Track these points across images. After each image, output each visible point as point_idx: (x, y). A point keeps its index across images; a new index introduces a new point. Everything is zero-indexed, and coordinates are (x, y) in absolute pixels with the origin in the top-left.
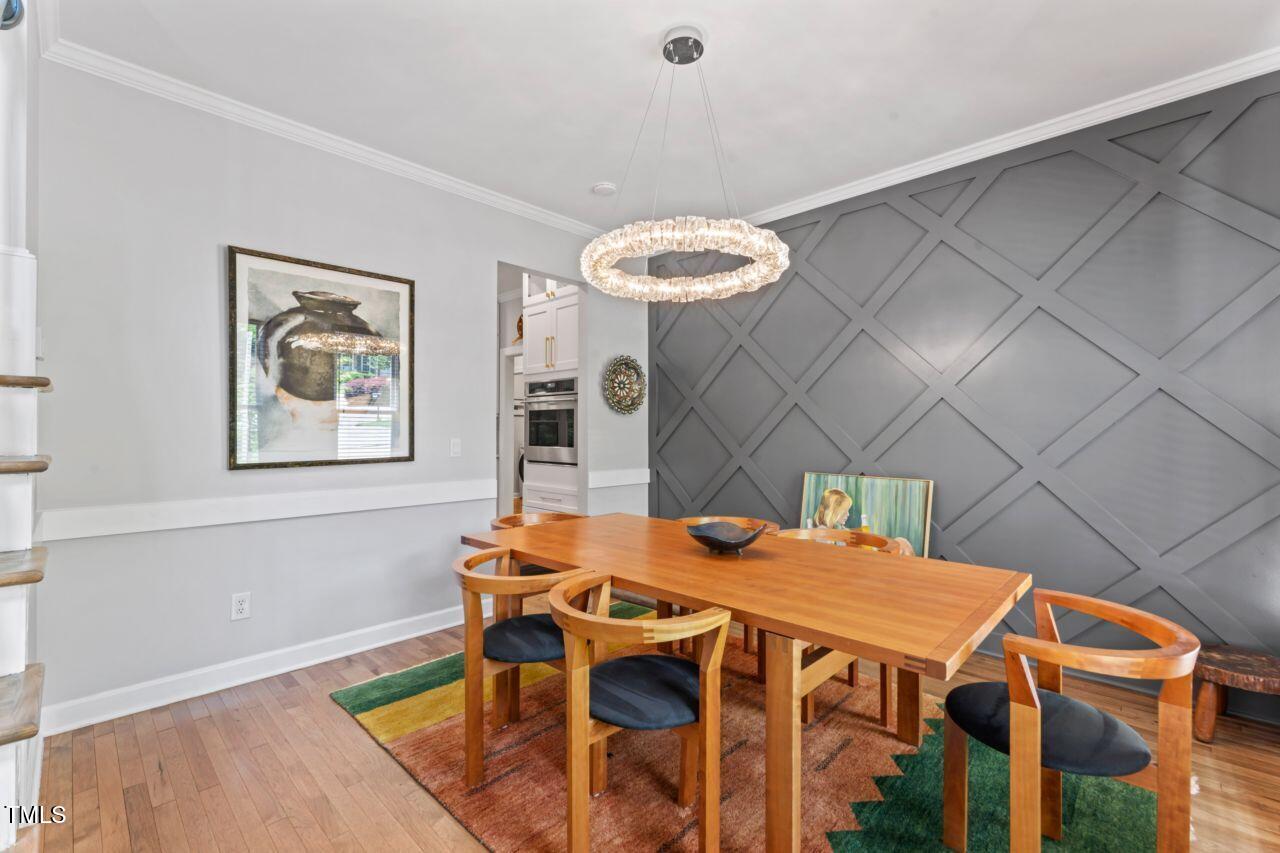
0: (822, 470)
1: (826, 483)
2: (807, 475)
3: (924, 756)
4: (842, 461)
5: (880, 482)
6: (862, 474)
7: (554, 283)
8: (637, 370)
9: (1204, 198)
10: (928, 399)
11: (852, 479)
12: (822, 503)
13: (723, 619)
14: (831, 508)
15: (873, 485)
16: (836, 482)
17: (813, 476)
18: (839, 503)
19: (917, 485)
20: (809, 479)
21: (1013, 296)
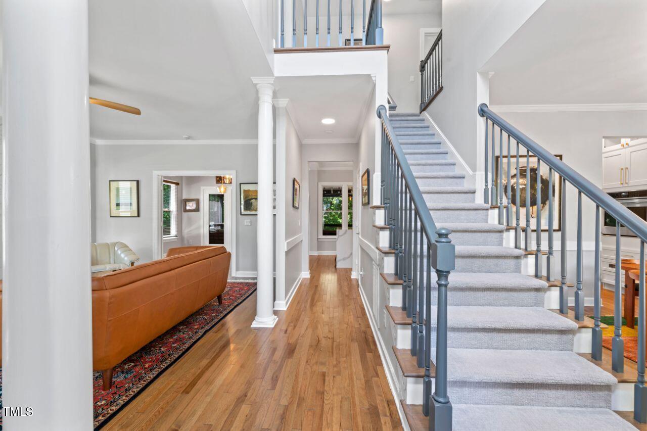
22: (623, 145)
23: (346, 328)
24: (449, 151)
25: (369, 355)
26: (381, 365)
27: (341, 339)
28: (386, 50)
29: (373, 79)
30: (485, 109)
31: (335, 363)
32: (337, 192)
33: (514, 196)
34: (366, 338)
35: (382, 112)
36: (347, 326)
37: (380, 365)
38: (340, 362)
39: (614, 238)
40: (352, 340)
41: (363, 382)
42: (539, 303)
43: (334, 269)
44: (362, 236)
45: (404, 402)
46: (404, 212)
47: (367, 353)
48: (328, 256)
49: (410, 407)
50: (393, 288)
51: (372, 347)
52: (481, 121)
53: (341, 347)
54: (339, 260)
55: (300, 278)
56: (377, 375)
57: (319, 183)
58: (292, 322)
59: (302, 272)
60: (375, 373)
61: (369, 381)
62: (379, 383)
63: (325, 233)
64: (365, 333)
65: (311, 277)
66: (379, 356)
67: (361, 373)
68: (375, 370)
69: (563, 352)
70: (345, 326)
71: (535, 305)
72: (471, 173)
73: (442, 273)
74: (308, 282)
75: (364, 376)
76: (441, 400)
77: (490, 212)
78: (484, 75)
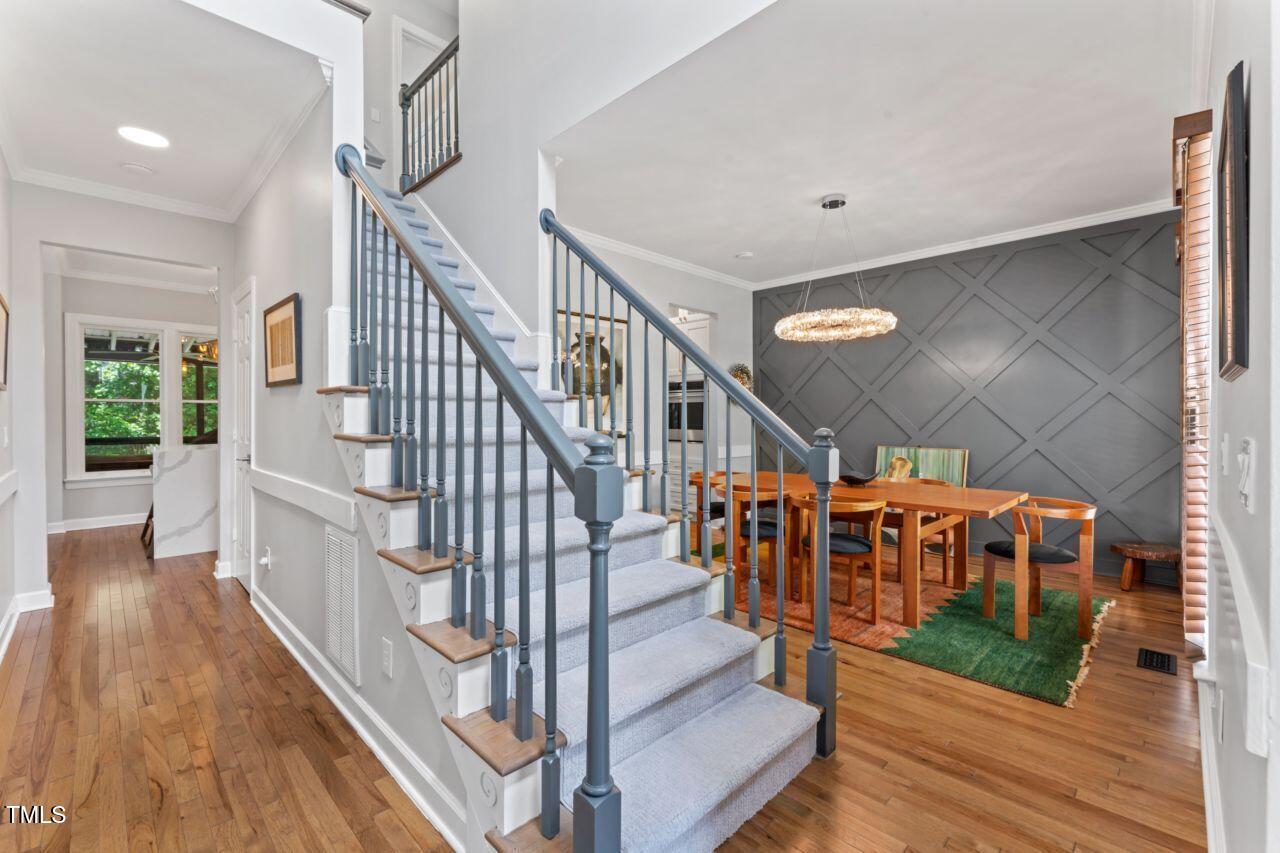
0: (890, 444)
1: (893, 453)
2: (879, 448)
3: (969, 594)
4: (905, 438)
5: (932, 452)
6: (919, 446)
7: (686, 312)
8: (747, 373)
9: (1134, 280)
10: (965, 397)
11: (912, 450)
12: (891, 466)
13: (883, 504)
14: (897, 470)
15: (927, 454)
16: (900, 452)
17: (884, 449)
18: (903, 466)
19: (957, 454)
20: (881, 451)
21: (1021, 333)
22: (680, 319)
23: (249, 717)
24: (477, 285)
25: (343, 764)
26: (384, 772)
27: (241, 755)
28: (361, 17)
29: (326, 72)
30: (551, 219)
31: (246, 831)
32: (134, 349)
33: (577, 381)
34: (318, 723)
35: (353, 161)
36: (247, 711)
37: (381, 776)
38: (261, 822)
39: (679, 445)
40: (280, 743)
41: (353, 838)
42: (655, 553)
43: (145, 565)
44: (260, 464)
45: (495, 838)
46: (404, 404)
47: (336, 762)
48: (106, 530)
49: (512, 838)
50: (426, 581)
51: (345, 739)
52: (544, 240)
53: (249, 776)
54: (164, 537)
55: (12, 616)
56: (384, 804)
57: (68, 316)
58: (19, 773)
59: (18, 596)
60: (376, 803)
61: (368, 829)
62: (396, 821)
63: (92, 466)
64: (310, 710)
65: (57, 603)
66: (371, 754)
67: (340, 819)
68: (374, 796)
69: (697, 620)
70: (243, 712)
71: (652, 558)
72: (527, 333)
73: (600, 528)
74: (48, 621)
75: (351, 824)
76: (602, 789)
77: (567, 405)
78: (549, 157)
